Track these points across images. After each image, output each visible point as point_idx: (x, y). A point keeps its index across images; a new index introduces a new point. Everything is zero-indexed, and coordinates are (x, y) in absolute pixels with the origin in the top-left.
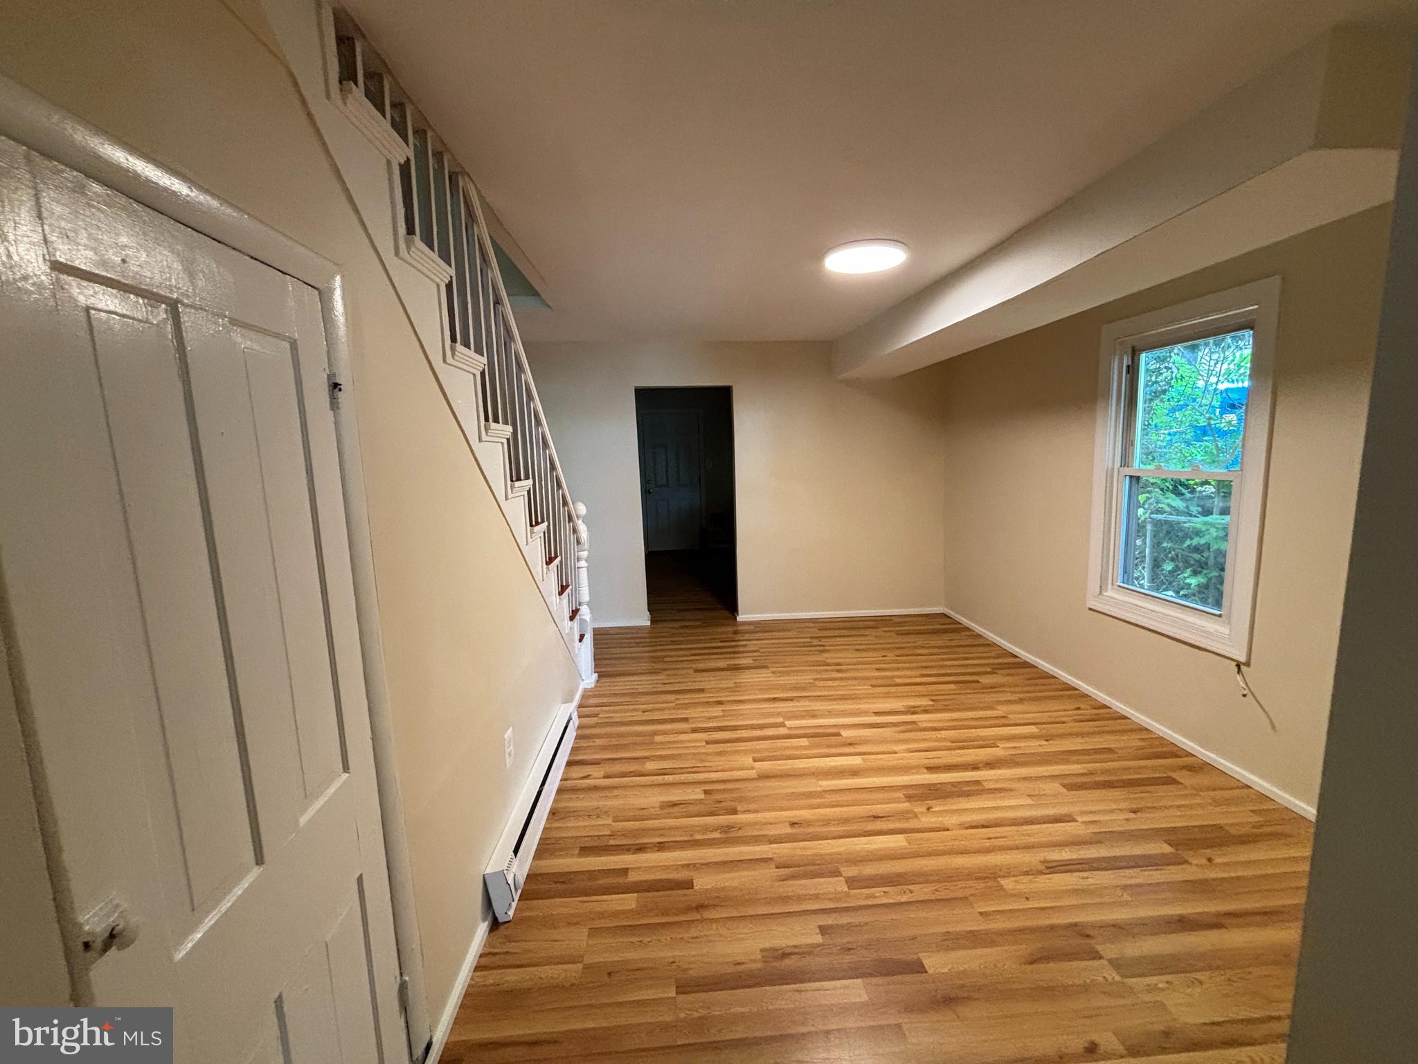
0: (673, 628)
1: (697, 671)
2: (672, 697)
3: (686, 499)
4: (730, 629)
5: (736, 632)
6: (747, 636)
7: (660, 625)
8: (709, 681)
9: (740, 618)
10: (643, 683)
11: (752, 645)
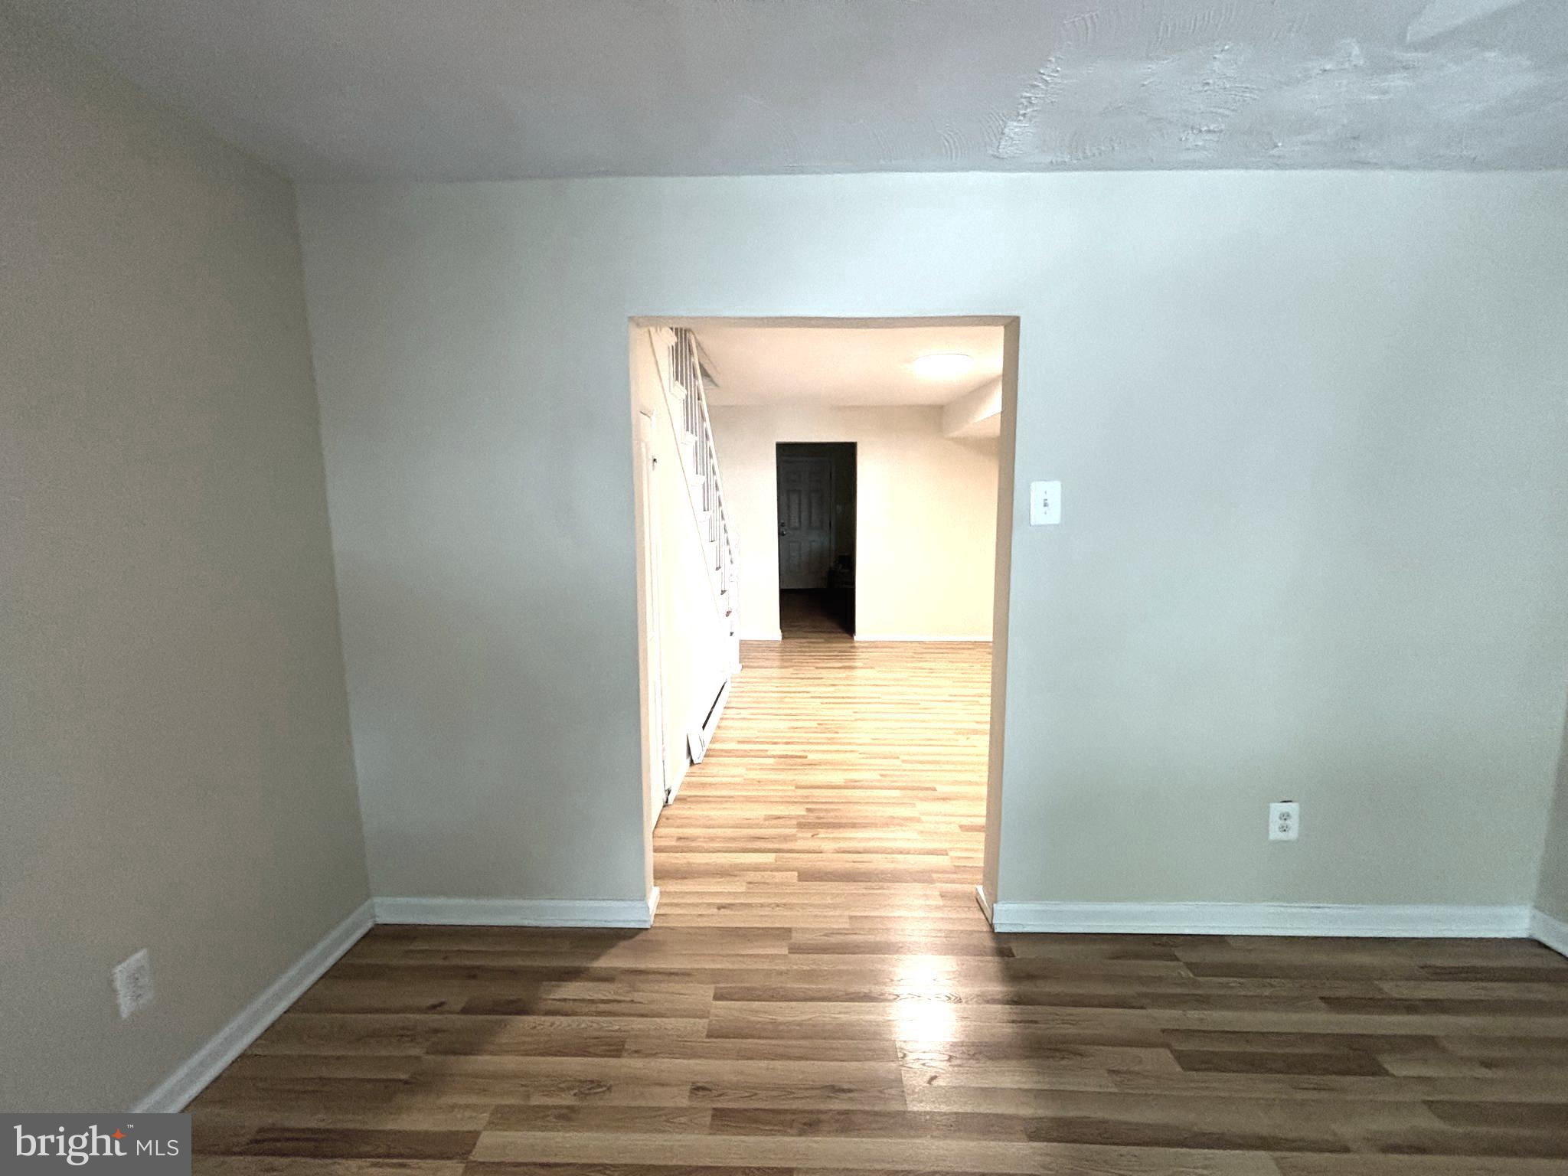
0: (801, 643)
1: (817, 668)
2: (799, 681)
3: (817, 541)
4: (849, 645)
5: (853, 647)
6: (860, 650)
7: (788, 640)
8: (824, 673)
9: (856, 638)
10: (775, 672)
11: (863, 655)
